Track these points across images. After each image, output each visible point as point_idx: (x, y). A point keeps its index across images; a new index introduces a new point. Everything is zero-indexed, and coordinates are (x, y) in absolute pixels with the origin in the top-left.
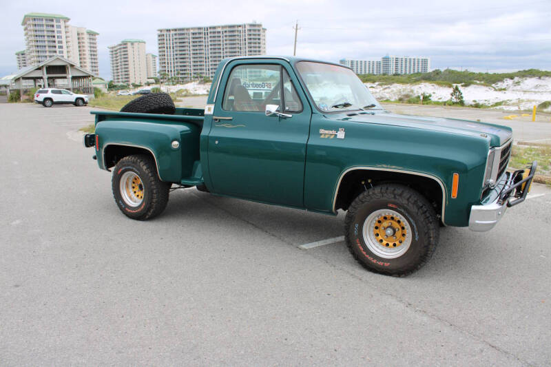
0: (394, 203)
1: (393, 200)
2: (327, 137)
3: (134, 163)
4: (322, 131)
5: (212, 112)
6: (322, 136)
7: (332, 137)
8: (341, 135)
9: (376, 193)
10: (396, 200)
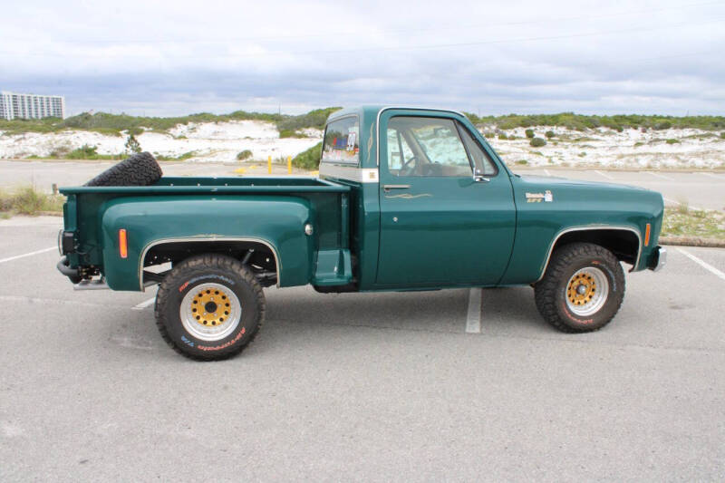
0: (597, 260)
1: (596, 257)
2: (534, 201)
3: (219, 267)
4: (528, 195)
5: (376, 180)
6: (529, 201)
7: (539, 201)
8: (549, 197)
9: (581, 252)
10: (600, 257)
